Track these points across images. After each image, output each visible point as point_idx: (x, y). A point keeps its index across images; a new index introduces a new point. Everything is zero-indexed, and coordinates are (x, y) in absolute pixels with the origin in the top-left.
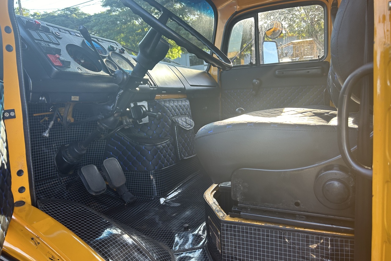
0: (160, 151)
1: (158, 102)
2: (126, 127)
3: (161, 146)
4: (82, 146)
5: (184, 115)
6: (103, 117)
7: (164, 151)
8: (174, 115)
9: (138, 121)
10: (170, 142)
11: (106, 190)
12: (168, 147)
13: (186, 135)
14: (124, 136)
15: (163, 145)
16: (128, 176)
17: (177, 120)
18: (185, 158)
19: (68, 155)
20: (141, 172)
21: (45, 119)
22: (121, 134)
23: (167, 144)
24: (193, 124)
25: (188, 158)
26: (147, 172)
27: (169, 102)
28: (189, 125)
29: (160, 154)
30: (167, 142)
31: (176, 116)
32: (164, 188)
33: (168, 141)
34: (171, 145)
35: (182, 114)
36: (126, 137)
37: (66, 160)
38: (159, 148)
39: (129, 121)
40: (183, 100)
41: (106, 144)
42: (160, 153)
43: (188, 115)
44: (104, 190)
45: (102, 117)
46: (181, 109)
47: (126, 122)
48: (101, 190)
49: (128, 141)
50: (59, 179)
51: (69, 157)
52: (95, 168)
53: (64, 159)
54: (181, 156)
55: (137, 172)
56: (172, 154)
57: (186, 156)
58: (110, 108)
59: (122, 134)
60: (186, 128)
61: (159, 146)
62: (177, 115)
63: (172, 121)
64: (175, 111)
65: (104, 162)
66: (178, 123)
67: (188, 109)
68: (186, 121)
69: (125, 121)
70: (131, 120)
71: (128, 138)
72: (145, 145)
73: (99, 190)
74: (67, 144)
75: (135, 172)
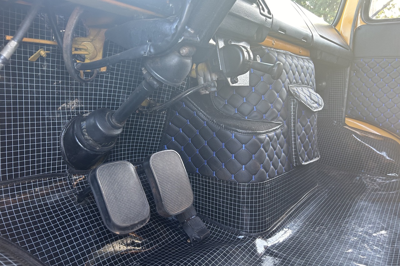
0: (263, 147)
1: (266, 51)
2: (204, 92)
3: (266, 138)
4: (114, 120)
5: (306, 84)
6: (152, 50)
7: (271, 147)
8: (291, 81)
9: (229, 79)
10: (282, 130)
11: (149, 222)
12: (278, 140)
13: (308, 120)
14: (198, 109)
15: (270, 134)
16: (199, 192)
17: (296, 90)
18: (303, 163)
19: (84, 135)
20: (223, 182)
21: (39, 54)
22: (193, 104)
23: (276, 135)
24: (322, 103)
25: (308, 163)
26: (235, 184)
27: (285, 56)
28: (316, 103)
29: (264, 151)
30: (277, 129)
31: (294, 83)
32: (265, 218)
33: (279, 128)
34: (282, 136)
35: (303, 83)
36: (201, 112)
37: (80, 144)
38: (261, 141)
39: (212, 79)
40: (305, 59)
41: (165, 121)
42: (263, 149)
43: (311, 86)
44: (144, 221)
45: (150, 51)
46: (302, 73)
47: (205, 80)
48: (136, 222)
49: (204, 121)
50: (68, 177)
51: (87, 140)
52: (129, 169)
53: (77, 141)
54: (297, 158)
55: (216, 180)
56: (283, 154)
57: (305, 159)
58: (171, 29)
59: (195, 106)
60: (312, 108)
61: (263, 136)
62: (297, 82)
63: (288, 91)
64: (294, 74)
65: (151, 158)
66: (299, 97)
67: (313, 75)
68: (310, 95)
69: (202, 78)
70: (215, 77)
71: (204, 115)
72: (237, 132)
73: (132, 223)
74: (86, 112)
75: (212, 180)
